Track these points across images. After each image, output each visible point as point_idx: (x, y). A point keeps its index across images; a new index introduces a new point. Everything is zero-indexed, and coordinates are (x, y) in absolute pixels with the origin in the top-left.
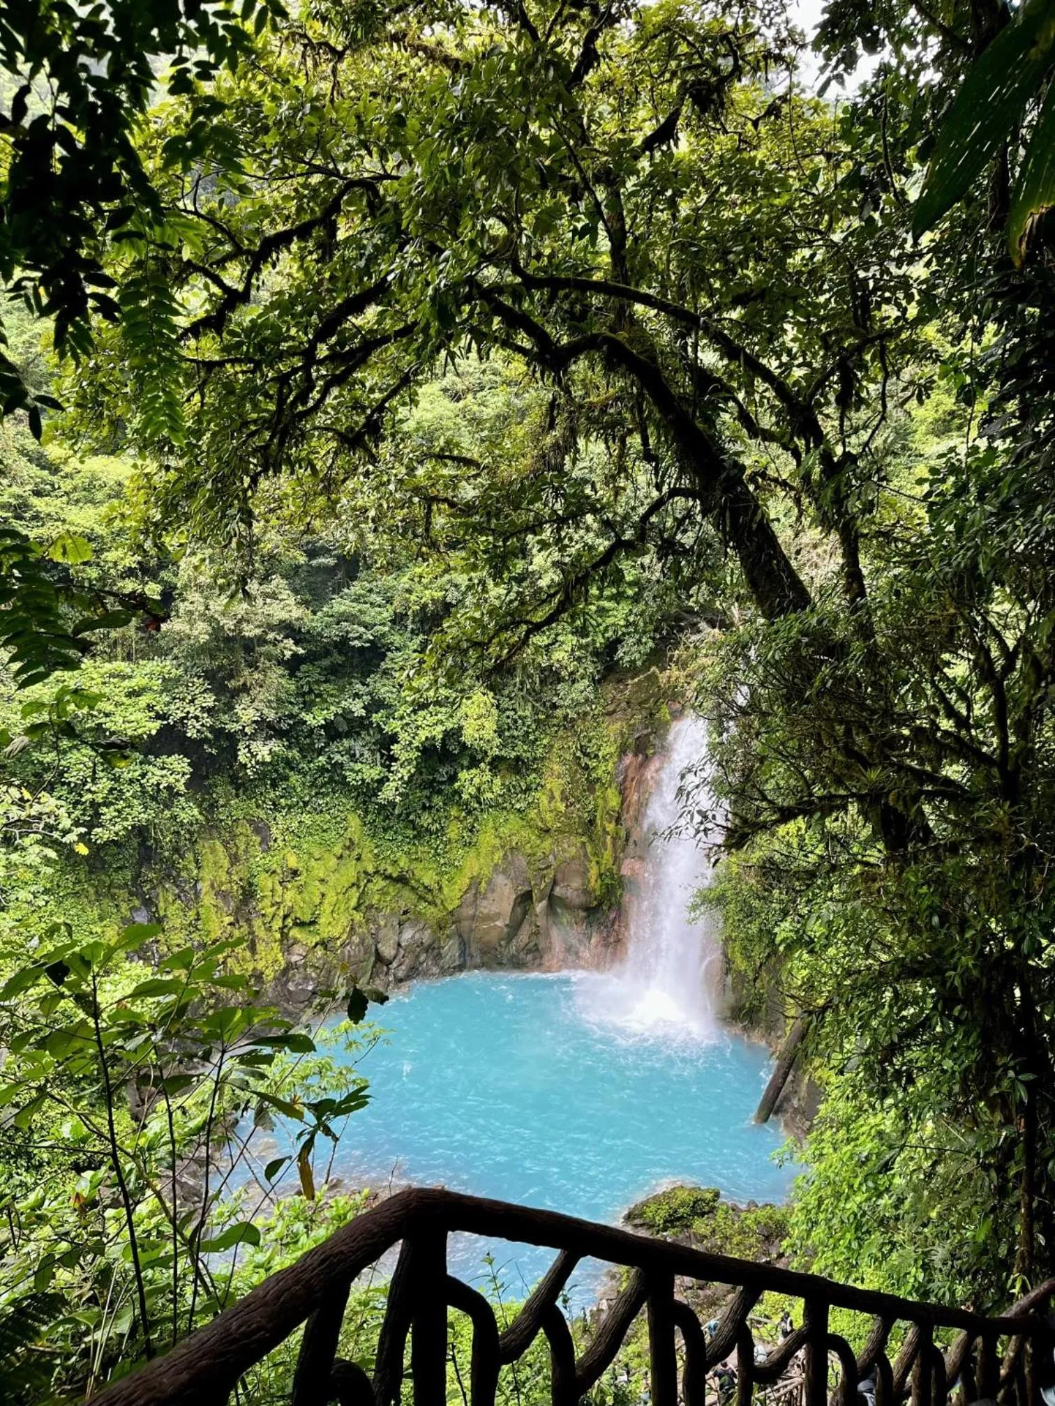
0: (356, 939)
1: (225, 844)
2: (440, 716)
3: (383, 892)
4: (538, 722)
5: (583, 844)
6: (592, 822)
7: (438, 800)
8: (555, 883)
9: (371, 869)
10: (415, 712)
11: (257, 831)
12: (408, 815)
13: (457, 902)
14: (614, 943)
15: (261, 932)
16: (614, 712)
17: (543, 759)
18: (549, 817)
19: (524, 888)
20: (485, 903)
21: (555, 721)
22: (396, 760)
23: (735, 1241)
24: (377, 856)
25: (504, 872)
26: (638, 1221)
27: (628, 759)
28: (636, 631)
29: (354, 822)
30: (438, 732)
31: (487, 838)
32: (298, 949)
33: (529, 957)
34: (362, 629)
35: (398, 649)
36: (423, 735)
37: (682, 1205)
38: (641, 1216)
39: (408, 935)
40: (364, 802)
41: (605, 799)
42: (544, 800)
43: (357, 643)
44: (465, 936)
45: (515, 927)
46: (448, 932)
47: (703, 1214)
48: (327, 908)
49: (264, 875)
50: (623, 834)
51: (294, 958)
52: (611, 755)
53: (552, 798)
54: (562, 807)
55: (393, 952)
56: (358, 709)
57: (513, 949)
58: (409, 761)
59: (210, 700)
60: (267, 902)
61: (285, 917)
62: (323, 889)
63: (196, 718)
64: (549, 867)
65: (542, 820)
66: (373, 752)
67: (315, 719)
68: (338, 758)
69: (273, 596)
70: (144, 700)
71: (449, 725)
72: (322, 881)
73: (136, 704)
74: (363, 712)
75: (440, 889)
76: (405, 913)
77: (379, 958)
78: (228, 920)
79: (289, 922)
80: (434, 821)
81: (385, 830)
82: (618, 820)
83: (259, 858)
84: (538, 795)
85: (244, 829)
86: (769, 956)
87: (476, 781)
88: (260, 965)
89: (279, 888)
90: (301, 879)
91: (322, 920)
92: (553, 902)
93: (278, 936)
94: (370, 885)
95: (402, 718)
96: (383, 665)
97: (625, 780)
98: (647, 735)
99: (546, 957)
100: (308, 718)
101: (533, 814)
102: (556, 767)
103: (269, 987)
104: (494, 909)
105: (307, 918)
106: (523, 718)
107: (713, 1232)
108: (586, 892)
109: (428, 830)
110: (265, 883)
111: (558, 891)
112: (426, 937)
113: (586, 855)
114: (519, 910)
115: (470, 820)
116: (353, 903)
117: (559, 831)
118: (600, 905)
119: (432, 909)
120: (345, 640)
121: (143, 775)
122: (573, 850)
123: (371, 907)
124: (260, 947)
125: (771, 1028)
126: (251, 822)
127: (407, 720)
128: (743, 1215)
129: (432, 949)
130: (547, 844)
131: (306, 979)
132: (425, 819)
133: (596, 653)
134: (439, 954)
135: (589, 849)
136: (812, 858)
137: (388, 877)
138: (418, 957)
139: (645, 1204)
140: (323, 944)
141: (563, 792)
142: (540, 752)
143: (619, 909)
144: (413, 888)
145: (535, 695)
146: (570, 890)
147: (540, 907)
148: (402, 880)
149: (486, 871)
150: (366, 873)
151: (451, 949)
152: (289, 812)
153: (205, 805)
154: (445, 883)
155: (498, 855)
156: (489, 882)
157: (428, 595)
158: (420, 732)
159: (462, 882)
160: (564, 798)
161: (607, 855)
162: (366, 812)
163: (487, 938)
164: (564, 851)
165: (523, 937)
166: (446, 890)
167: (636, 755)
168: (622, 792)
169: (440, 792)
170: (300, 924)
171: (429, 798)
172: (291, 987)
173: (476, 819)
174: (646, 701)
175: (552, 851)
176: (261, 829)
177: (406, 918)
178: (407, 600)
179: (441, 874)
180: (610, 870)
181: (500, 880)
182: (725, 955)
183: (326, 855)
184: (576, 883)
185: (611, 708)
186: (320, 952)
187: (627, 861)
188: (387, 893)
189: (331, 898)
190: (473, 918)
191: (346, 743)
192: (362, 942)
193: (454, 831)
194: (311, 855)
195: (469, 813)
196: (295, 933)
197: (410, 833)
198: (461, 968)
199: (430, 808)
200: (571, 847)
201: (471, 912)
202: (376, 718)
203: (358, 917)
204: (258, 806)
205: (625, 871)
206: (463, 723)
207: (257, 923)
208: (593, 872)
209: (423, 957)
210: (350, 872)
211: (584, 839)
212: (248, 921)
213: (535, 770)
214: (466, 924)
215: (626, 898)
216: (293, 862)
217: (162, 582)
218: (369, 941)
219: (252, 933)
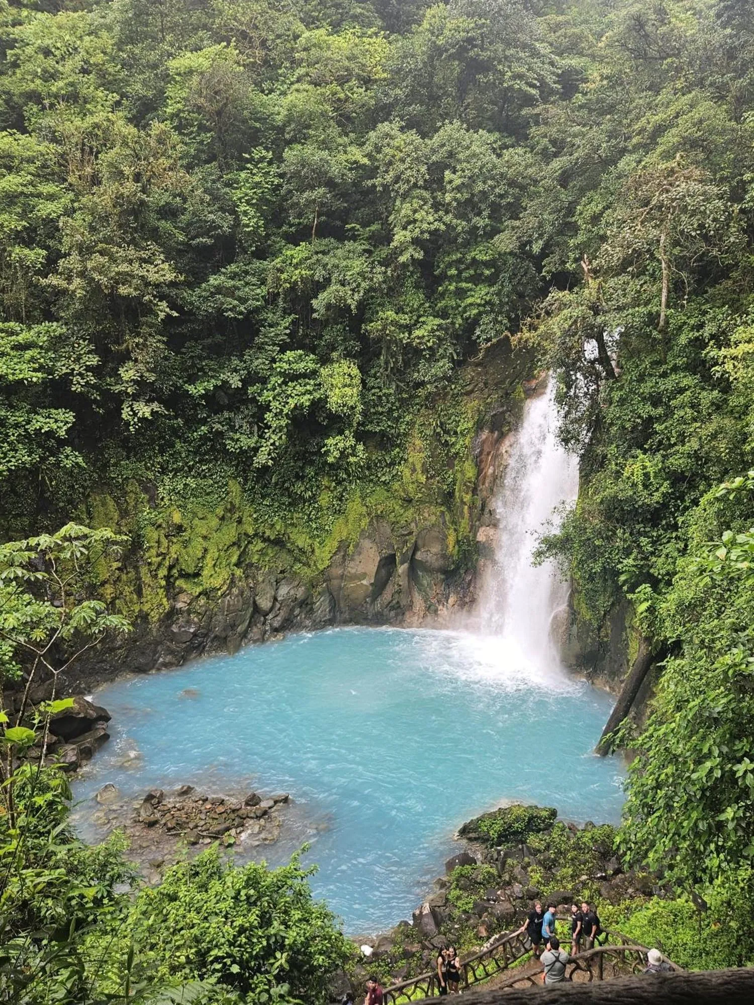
0: (235, 591)
1: (116, 500)
2: (308, 387)
3: (263, 553)
4: (402, 400)
5: (443, 513)
6: (451, 495)
7: (310, 471)
8: (416, 548)
9: (251, 532)
10: (285, 383)
11: (146, 490)
12: (284, 482)
13: (327, 563)
14: (468, 601)
15: (147, 579)
16: (472, 391)
17: (406, 435)
18: (411, 488)
19: (386, 552)
20: (352, 564)
21: (417, 400)
22: (269, 427)
23: (569, 856)
24: (256, 520)
25: (369, 537)
26: (472, 835)
27: (485, 434)
28: (492, 311)
29: (234, 487)
30: (306, 400)
31: (355, 507)
32: (184, 598)
33: (392, 613)
34: (236, 302)
35: (271, 326)
36: (292, 402)
37: (517, 820)
38: (475, 830)
39: (283, 591)
40: (244, 471)
41: (462, 472)
42: (407, 472)
43: (230, 314)
44: (335, 594)
45: (380, 586)
46: (319, 589)
47: (538, 831)
48: (209, 561)
49: (149, 528)
50: (479, 504)
51: (179, 605)
52: (469, 429)
53: (414, 470)
54: (423, 479)
55: (269, 604)
56: (235, 382)
57: (378, 606)
58: (281, 428)
59: (94, 360)
60: (154, 552)
61: (171, 568)
62: (205, 544)
63: (80, 374)
64: (411, 533)
65: (404, 491)
66: (250, 423)
67: (196, 390)
68: (217, 426)
69: (148, 261)
70: (29, 354)
71: (317, 395)
72: (205, 538)
73: (21, 356)
74: (240, 385)
75: (313, 551)
76: (282, 572)
77: (256, 609)
78: (116, 565)
79: (175, 572)
80: (307, 489)
81: (263, 497)
82: (475, 491)
83: (147, 513)
84: (401, 468)
85: (133, 487)
86: (613, 604)
87: (341, 445)
88: (146, 608)
89: (165, 542)
90: (186, 535)
91: (205, 573)
92: (414, 566)
93: (163, 583)
94: (251, 547)
95: (274, 389)
96: (258, 340)
97: (481, 453)
98: (503, 413)
99: (407, 614)
100: (191, 389)
101: (396, 486)
102: (417, 442)
103: (154, 627)
104: (360, 569)
105: (191, 570)
106: (388, 396)
107: (548, 847)
108: (444, 556)
109: (301, 497)
110: (152, 534)
111: (419, 556)
112: (300, 593)
113: (444, 523)
114: (383, 572)
115: (340, 489)
116: (234, 559)
117: (420, 501)
118: (458, 568)
119: (306, 569)
120: (220, 311)
121: (29, 422)
122: (433, 518)
123: (250, 565)
124: (146, 591)
125: (614, 674)
126: (140, 482)
127: (278, 390)
128: (579, 834)
129: (305, 604)
130: (410, 513)
131: (189, 622)
132: (299, 488)
133: (456, 336)
134: (311, 609)
135: (447, 518)
136: (657, 496)
137: (266, 540)
138: (292, 610)
139: (481, 819)
140: (205, 593)
141: (423, 464)
142: (403, 428)
143: (475, 573)
144: (289, 551)
145: (399, 373)
146: (429, 555)
147: (402, 569)
148: (279, 542)
149: (355, 536)
150: (246, 534)
151: (321, 605)
152: (175, 476)
153: (99, 464)
154: (317, 545)
155: (365, 522)
156: (357, 546)
157: (296, 275)
158: (290, 400)
159: (332, 544)
160: (425, 471)
161: (464, 523)
162: (246, 480)
163: (354, 596)
164: (425, 519)
165: (387, 595)
166: (317, 551)
167: (492, 431)
168: (479, 465)
169: (312, 463)
170: (186, 576)
171: (302, 468)
172: (175, 629)
173: (345, 490)
174: (503, 382)
175: (414, 520)
176: (149, 488)
177: (283, 576)
178: (279, 279)
179: (312, 537)
180: (466, 537)
181: (367, 544)
182: (571, 605)
183: (209, 516)
184: (436, 549)
185: (469, 388)
186: (202, 601)
187: (482, 529)
188: (266, 554)
189: (213, 553)
190: (342, 577)
191: (226, 414)
192: (241, 593)
193: (324, 499)
194: (195, 514)
195: (339, 483)
196: (180, 583)
197: (286, 500)
198: (331, 622)
199: (303, 477)
200: (431, 515)
201: (340, 572)
202: (251, 390)
203: (239, 572)
204: (147, 469)
205: (481, 537)
206: (328, 393)
207: (144, 570)
208: (451, 540)
209: (297, 611)
210: (230, 533)
211: (443, 509)
212: (136, 568)
213: (398, 446)
214: (335, 582)
215: (482, 562)
216: (177, 518)
217: (47, 248)
218: (247, 593)
219: (139, 578)
